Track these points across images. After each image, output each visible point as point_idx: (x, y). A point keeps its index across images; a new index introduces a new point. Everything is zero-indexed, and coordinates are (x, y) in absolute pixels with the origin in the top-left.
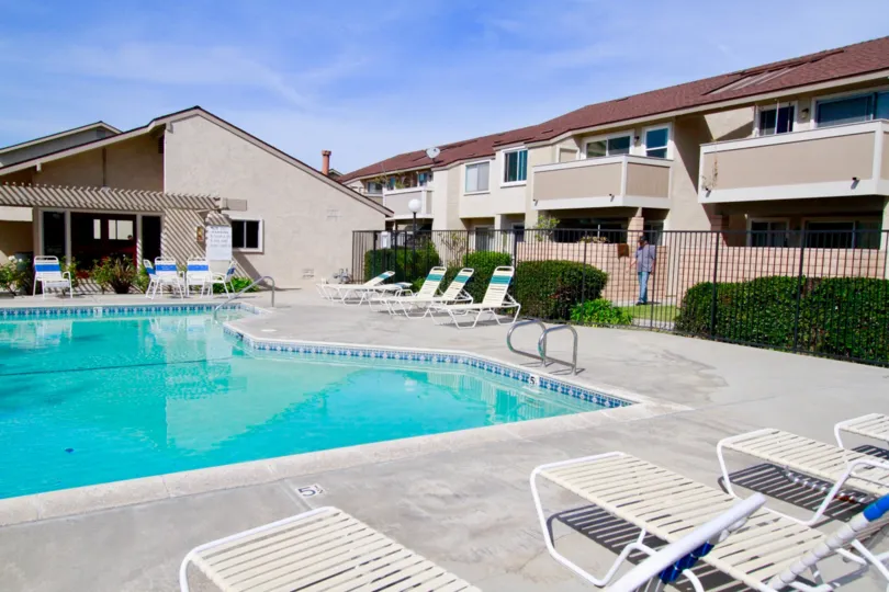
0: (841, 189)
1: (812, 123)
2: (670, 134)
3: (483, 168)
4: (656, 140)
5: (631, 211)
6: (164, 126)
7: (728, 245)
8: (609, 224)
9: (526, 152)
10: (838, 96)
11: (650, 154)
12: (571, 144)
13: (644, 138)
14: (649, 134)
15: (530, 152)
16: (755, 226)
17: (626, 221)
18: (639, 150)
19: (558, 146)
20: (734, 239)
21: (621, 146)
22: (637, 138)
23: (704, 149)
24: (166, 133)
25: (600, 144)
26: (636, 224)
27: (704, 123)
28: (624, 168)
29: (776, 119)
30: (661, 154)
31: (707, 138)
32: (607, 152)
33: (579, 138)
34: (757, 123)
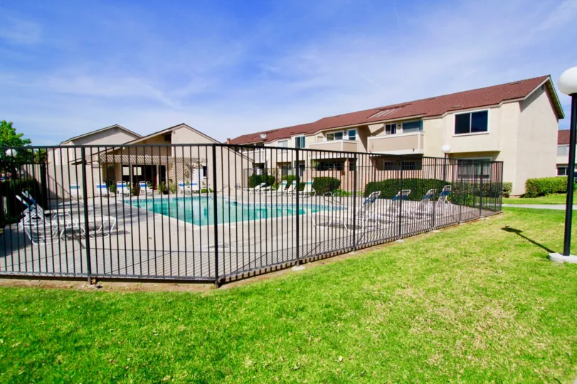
0: (409, 152)
1: (402, 130)
2: (357, 132)
3: (285, 143)
4: (352, 133)
5: (344, 159)
6: (171, 131)
7: (378, 170)
8: (337, 164)
9: (304, 138)
10: (408, 122)
11: (350, 139)
12: (321, 135)
13: (348, 133)
14: (350, 132)
15: (306, 138)
16: (386, 164)
17: (344, 162)
18: (346, 137)
19: (317, 136)
20: (380, 169)
21: (339, 136)
22: (345, 133)
23: (369, 138)
24: (173, 134)
25: (332, 135)
26: (346, 163)
27: (368, 128)
28: (342, 144)
29: (391, 128)
30: (354, 139)
31: (369, 134)
32: (335, 138)
33: (324, 132)
34: (385, 128)
